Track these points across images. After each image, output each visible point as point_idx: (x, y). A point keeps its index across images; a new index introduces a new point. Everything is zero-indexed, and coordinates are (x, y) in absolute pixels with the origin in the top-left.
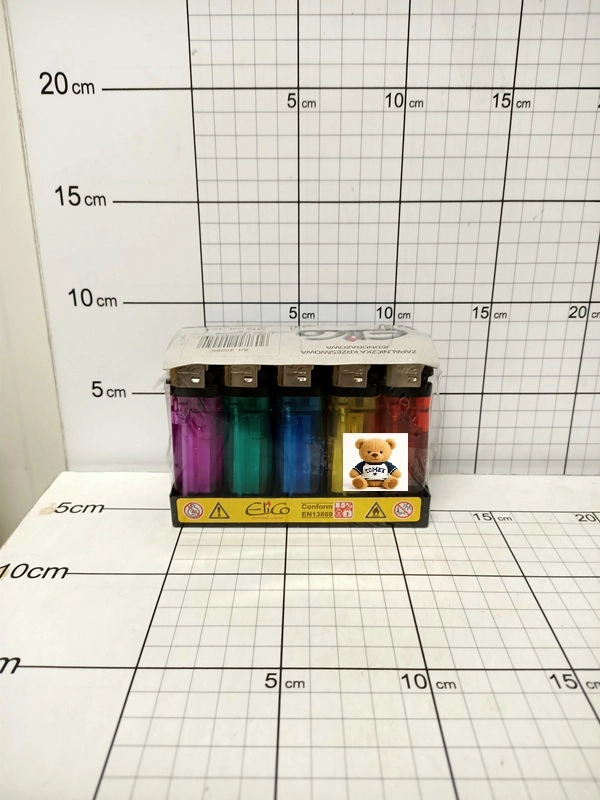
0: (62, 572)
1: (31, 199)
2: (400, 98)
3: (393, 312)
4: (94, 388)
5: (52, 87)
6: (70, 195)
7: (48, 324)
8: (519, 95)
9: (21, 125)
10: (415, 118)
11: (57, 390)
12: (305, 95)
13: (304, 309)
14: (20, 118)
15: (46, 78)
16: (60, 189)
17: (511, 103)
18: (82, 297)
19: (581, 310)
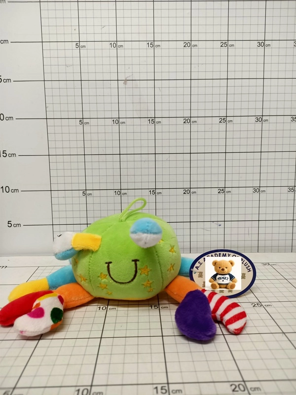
2: (117, 121)
3: (120, 193)
4: (8, 224)
8: (157, 120)
10: (123, 128)
12: (85, 121)
13: (88, 192)
17: (154, 122)
18: (6, 189)
19: (188, 191)
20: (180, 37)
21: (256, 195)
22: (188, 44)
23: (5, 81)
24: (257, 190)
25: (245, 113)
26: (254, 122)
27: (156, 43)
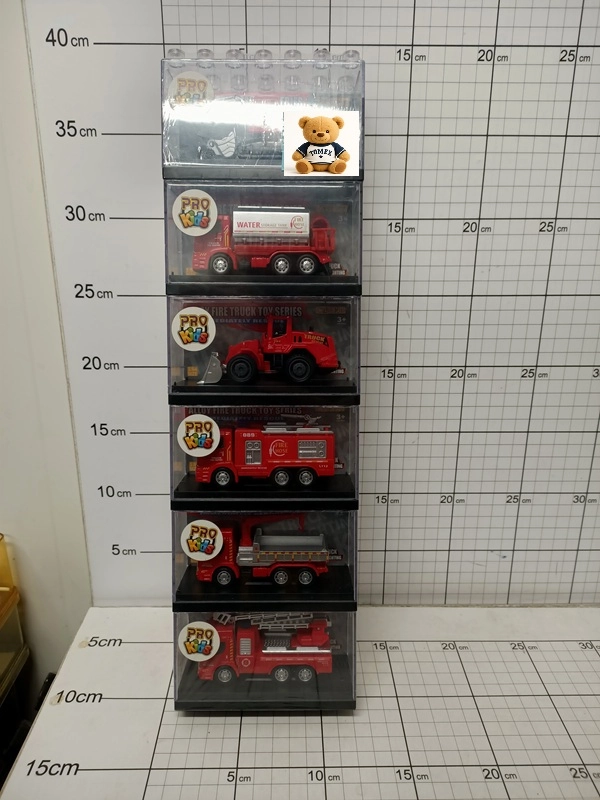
0: (98, 697)
1: (73, 432)
4: (113, 549)
5: (90, 365)
6: (103, 429)
7: (82, 508)
8: (398, 371)
9: (69, 387)
11: (87, 551)
14: (68, 383)
15: (87, 360)
16: (94, 426)
17: (393, 375)
18: (107, 491)
19: (449, 498)
20: (457, 212)
21: (579, 507)
22: (473, 226)
23: (100, 295)
24: (582, 498)
25: (573, 360)
26: (591, 377)
27: (407, 224)
